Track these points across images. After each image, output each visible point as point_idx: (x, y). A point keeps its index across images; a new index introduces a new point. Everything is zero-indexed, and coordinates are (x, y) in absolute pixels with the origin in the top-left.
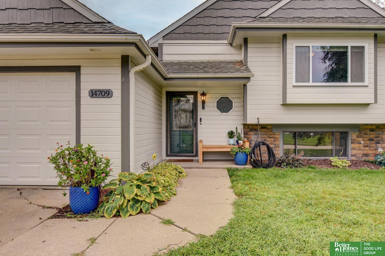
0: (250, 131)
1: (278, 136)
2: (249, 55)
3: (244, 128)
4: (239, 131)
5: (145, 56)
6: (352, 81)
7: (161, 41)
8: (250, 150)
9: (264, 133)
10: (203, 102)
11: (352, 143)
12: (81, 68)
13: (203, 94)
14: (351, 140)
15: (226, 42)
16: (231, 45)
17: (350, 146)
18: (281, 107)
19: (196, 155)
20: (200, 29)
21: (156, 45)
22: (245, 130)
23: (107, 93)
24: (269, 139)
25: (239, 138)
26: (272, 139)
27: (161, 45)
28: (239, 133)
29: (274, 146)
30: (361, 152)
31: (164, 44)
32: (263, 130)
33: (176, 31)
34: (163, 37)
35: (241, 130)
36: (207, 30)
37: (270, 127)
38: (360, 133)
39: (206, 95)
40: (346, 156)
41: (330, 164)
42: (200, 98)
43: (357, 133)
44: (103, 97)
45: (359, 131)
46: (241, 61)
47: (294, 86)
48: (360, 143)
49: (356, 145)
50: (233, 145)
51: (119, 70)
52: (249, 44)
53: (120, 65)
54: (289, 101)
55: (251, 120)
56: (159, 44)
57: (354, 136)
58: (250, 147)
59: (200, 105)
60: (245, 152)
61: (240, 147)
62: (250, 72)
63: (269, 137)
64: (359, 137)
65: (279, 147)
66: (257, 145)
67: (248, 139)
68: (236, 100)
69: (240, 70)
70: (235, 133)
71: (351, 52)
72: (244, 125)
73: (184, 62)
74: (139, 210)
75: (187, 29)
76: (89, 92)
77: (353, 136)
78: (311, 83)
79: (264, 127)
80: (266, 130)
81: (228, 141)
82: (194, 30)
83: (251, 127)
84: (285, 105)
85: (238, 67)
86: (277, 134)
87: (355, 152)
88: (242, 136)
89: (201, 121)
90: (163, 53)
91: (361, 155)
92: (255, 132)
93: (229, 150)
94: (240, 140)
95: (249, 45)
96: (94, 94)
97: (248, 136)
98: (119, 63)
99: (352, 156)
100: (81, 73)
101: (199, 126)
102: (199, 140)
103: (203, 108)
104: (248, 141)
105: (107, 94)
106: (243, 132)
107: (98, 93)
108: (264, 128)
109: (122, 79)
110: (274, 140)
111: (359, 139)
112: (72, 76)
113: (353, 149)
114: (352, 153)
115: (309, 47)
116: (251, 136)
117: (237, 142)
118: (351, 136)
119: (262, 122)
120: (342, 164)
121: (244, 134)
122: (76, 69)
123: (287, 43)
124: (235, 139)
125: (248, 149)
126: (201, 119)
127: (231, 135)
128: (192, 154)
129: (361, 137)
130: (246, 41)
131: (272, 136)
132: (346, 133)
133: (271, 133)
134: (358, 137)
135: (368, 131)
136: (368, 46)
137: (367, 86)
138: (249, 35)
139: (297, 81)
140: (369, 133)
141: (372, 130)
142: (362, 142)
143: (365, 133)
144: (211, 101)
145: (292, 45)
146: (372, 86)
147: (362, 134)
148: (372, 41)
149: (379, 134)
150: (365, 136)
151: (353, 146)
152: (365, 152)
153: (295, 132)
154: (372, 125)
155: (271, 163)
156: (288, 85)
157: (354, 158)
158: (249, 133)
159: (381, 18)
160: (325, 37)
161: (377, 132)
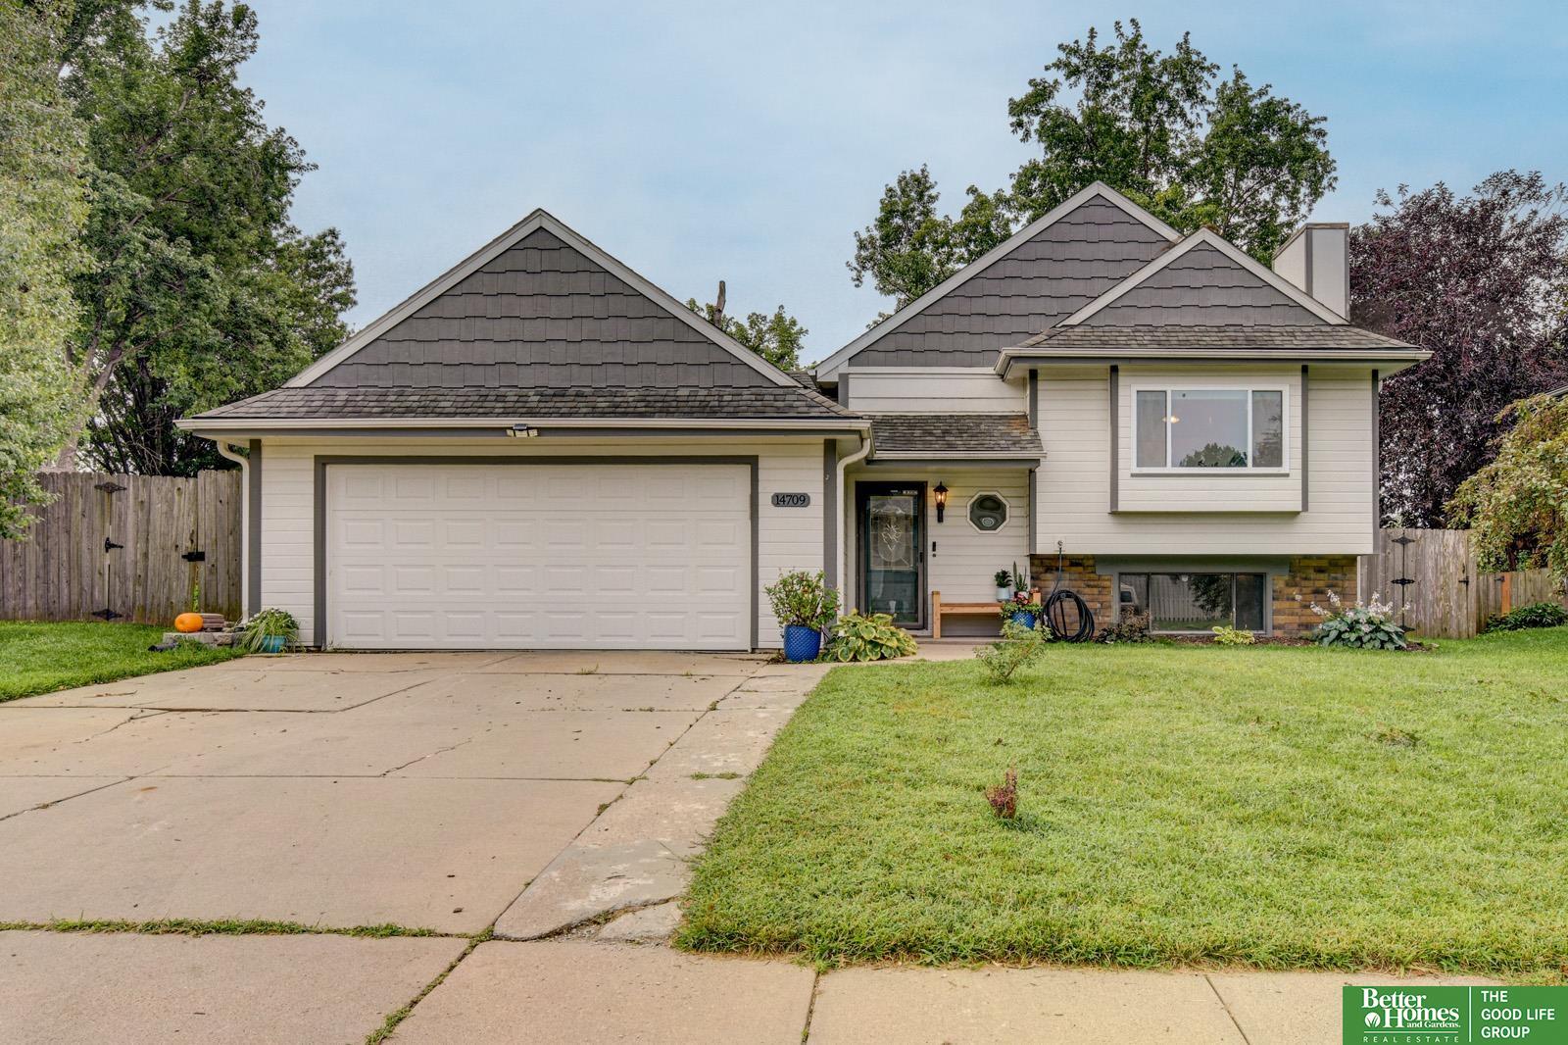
0: (1046, 572)
1: (1107, 583)
2: (1041, 405)
3: (1032, 564)
4: (1021, 571)
5: (862, 440)
6: (1255, 464)
7: (844, 369)
8: (1040, 608)
9: (1077, 576)
10: (940, 507)
11: (1274, 599)
12: (760, 459)
13: (941, 489)
14: (1274, 591)
15: (990, 370)
16: (1002, 377)
17: (1270, 605)
18: (1109, 519)
19: (924, 627)
20: (932, 341)
21: (834, 378)
22: (1035, 569)
23: (802, 498)
24: (1087, 590)
25: (1020, 587)
26: (1096, 591)
27: (844, 377)
28: (1020, 576)
29: (1099, 605)
30: (1296, 619)
31: (850, 376)
32: (1074, 569)
33: (880, 347)
34: (850, 359)
35: (1024, 569)
36: (946, 343)
37: (1091, 562)
38: (1294, 577)
39: (946, 491)
40: (1262, 629)
42: (933, 498)
43: (1287, 578)
44: (795, 505)
45: (1290, 571)
46: (1025, 416)
47: (1133, 475)
48: (1294, 599)
49: (1286, 605)
50: (1008, 601)
51: (818, 463)
52: (1039, 383)
53: (822, 454)
54: (1122, 508)
55: (1045, 546)
56: (841, 375)
57: (1280, 584)
58: (1042, 600)
59: (932, 512)
60: (1030, 612)
61: (1019, 601)
62: (1040, 447)
63: (1088, 586)
64: (1291, 586)
65: (1110, 607)
66: (1058, 597)
67: (1040, 588)
68: (1014, 502)
69: (1019, 442)
70: (1012, 574)
71: (1254, 403)
72: (1033, 557)
73: (897, 417)
74: (879, 656)
75: (904, 341)
76: (773, 497)
77: (1275, 582)
78: (1169, 469)
79: (1076, 562)
80: (1080, 569)
81: (997, 594)
82: (917, 343)
83: (1047, 562)
84: (1115, 513)
85: (1016, 433)
86: (1106, 577)
87: (1281, 619)
88: (1028, 581)
89: (934, 550)
90: (850, 395)
91: (1296, 626)
92: (1056, 573)
93: (998, 610)
94: (1022, 590)
95: (1041, 386)
96: (780, 500)
97: (1042, 584)
98: (819, 452)
99: (1274, 628)
100: (760, 466)
101: (930, 558)
102: (930, 592)
103: (940, 519)
104: (1038, 592)
105: (801, 500)
106: (1028, 573)
107: (787, 499)
108: (1078, 564)
109: (825, 476)
110: (1100, 593)
111: (1291, 590)
112: (745, 471)
113: (1276, 612)
114: (1276, 623)
115: (1165, 392)
116: (1047, 583)
117: (1016, 594)
118: (1273, 584)
119: (1068, 550)
120: (1235, 639)
121: (1032, 578)
122: (752, 461)
123: (1120, 384)
124: (1013, 589)
125: (1037, 606)
126: (934, 544)
127: (1002, 580)
128: (916, 624)
129: (1296, 586)
130: (1033, 375)
131: (1096, 583)
132: (1261, 577)
133: (1092, 575)
134: (1288, 585)
135: (1312, 571)
136: (1290, 390)
137: (1287, 475)
138: (1040, 366)
139: (1139, 464)
140: (1313, 575)
141: (1320, 570)
142: (1298, 597)
143: (1304, 576)
144: (958, 503)
145: (1130, 390)
146: (1297, 475)
147: (1298, 579)
148: (1298, 380)
149: (1336, 579)
150: (1303, 583)
151: (1277, 605)
152: (1304, 620)
153: (1145, 574)
154: (1320, 557)
155: (1085, 632)
156: (1121, 473)
157: (1279, 633)
158: (1043, 576)
159: (1323, 329)
160: (1200, 371)
161: (1333, 575)
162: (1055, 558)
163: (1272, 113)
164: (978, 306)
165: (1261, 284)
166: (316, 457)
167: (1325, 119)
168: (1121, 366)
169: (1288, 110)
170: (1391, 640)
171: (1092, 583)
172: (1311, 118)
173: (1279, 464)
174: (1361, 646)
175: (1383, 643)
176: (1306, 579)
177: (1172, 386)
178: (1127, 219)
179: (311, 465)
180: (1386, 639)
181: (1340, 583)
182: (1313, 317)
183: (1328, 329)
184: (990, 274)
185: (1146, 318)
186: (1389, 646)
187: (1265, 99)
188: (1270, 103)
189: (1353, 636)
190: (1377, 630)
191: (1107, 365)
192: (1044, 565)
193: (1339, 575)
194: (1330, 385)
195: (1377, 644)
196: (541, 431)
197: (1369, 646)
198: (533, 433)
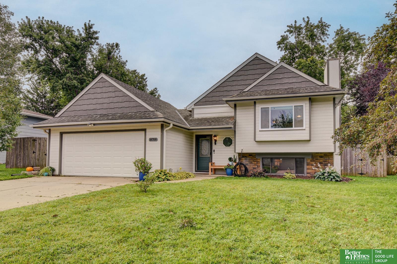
0: (243, 157)
1: (259, 160)
2: (237, 113)
3: (239, 155)
5: (170, 124)
6: (295, 127)
7: (193, 107)
9: (251, 159)
10: (216, 141)
11: (307, 165)
12: (147, 130)
13: (215, 136)
14: (307, 163)
17: (306, 167)
18: (255, 143)
20: (214, 99)
21: (191, 109)
26: (256, 162)
27: (193, 109)
28: (235, 159)
29: (257, 167)
30: (314, 171)
32: (250, 157)
33: (202, 101)
34: (194, 104)
35: (237, 156)
36: (217, 99)
37: (254, 155)
38: (313, 159)
40: (304, 174)
42: (214, 139)
43: (311, 159)
44: (154, 141)
45: (312, 157)
46: (233, 117)
47: (260, 131)
48: (313, 165)
49: (311, 167)
51: (160, 130)
52: (237, 107)
57: (309, 161)
59: (213, 142)
61: (228, 165)
63: (254, 161)
68: (233, 139)
70: (233, 158)
72: (238, 153)
75: (207, 99)
76: (149, 139)
78: (270, 129)
80: (252, 157)
82: (211, 99)
84: (256, 141)
86: (259, 159)
87: (309, 171)
89: (214, 152)
90: (194, 114)
92: (245, 158)
94: (235, 162)
95: (237, 108)
96: (151, 140)
98: (160, 127)
99: (307, 173)
101: (213, 154)
103: (215, 144)
105: (155, 140)
107: (152, 139)
108: (251, 155)
109: (161, 133)
110: (257, 163)
111: (312, 163)
112: (143, 132)
113: (307, 169)
114: (308, 172)
116: (243, 160)
118: (307, 161)
119: (244, 152)
120: (289, 177)
121: (239, 159)
122: (145, 130)
123: (256, 106)
125: (232, 167)
126: (214, 150)
127: (230, 159)
129: (314, 161)
130: (236, 105)
132: (303, 159)
133: (255, 158)
134: (311, 161)
135: (319, 157)
136: (306, 105)
137: (305, 130)
138: (237, 102)
139: (261, 128)
140: (319, 158)
141: (321, 157)
143: (316, 158)
144: (220, 139)
145: (259, 107)
146: (308, 129)
147: (314, 159)
148: (308, 102)
149: (326, 159)
150: (316, 161)
151: (308, 167)
153: (270, 158)
154: (321, 153)
155: (246, 174)
156: (256, 130)
157: (309, 175)
158: (242, 159)
159: (317, 87)
160: (278, 101)
161: (325, 158)
163: (350, 36)
164: (225, 89)
166: (60, 132)
167: (365, 35)
168: (256, 101)
169: (355, 34)
170: (334, 178)
171: (255, 160)
172: (361, 35)
173: (303, 127)
174: (324, 180)
175: (332, 179)
176: (317, 159)
177: (271, 106)
178: (264, 62)
179: (59, 134)
180: (333, 178)
181: (328, 161)
182: (315, 84)
183: (319, 87)
184: (228, 80)
185: (265, 88)
186: (334, 180)
187: (348, 32)
188: (349, 33)
189: (322, 177)
190: (330, 175)
191: (253, 101)
192: (242, 155)
194: (320, 103)
195: (330, 179)
196: (94, 124)
197: (327, 180)
198: (92, 125)
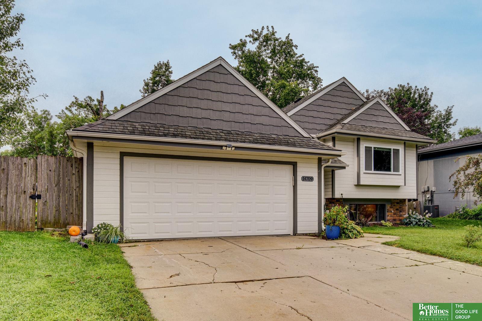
6: (394, 171)
11: (387, 212)
12: (298, 163)
14: (387, 210)
17: (386, 214)
18: (354, 187)
23: (311, 178)
41: (381, 225)
43: (390, 205)
44: (309, 181)
45: (391, 203)
47: (364, 173)
48: (392, 212)
49: (390, 213)
51: (316, 166)
52: (336, 141)
53: (317, 162)
54: (362, 183)
55: (337, 195)
64: (391, 208)
71: (393, 152)
76: (302, 178)
77: (388, 207)
78: (373, 171)
87: (389, 218)
91: (392, 220)
96: (304, 179)
99: (387, 220)
100: (297, 166)
107: (307, 178)
109: (318, 171)
111: (391, 209)
112: (290, 167)
113: (388, 216)
119: (345, 196)
122: (294, 164)
123: (360, 143)
129: (392, 208)
130: (334, 138)
132: (385, 205)
136: (401, 148)
137: (401, 175)
139: (366, 170)
140: (396, 205)
141: (397, 203)
142: (393, 211)
145: (363, 146)
146: (403, 175)
147: (393, 206)
148: (403, 146)
151: (388, 214)
152: (394, 218)
153: (356, 204)
154: (398, 199)
156: (361, 172)
159: (405, 132)
160: (380, 141)
161: (400, 205)
162: (341, 199)
164: (311, 114)
165: (391, 116)
166: (120, 153)
168: (361, 138)
173: (399, 172)
176: (394, 206)
177: (373, 146)
179: (118, 156)
181: (402, 207)
182: (403, 128)
184: (314, 103)
185: (363, 123)
193: (402, 205)
196: (235, 148)
